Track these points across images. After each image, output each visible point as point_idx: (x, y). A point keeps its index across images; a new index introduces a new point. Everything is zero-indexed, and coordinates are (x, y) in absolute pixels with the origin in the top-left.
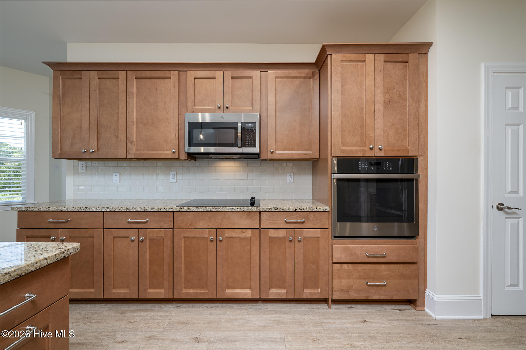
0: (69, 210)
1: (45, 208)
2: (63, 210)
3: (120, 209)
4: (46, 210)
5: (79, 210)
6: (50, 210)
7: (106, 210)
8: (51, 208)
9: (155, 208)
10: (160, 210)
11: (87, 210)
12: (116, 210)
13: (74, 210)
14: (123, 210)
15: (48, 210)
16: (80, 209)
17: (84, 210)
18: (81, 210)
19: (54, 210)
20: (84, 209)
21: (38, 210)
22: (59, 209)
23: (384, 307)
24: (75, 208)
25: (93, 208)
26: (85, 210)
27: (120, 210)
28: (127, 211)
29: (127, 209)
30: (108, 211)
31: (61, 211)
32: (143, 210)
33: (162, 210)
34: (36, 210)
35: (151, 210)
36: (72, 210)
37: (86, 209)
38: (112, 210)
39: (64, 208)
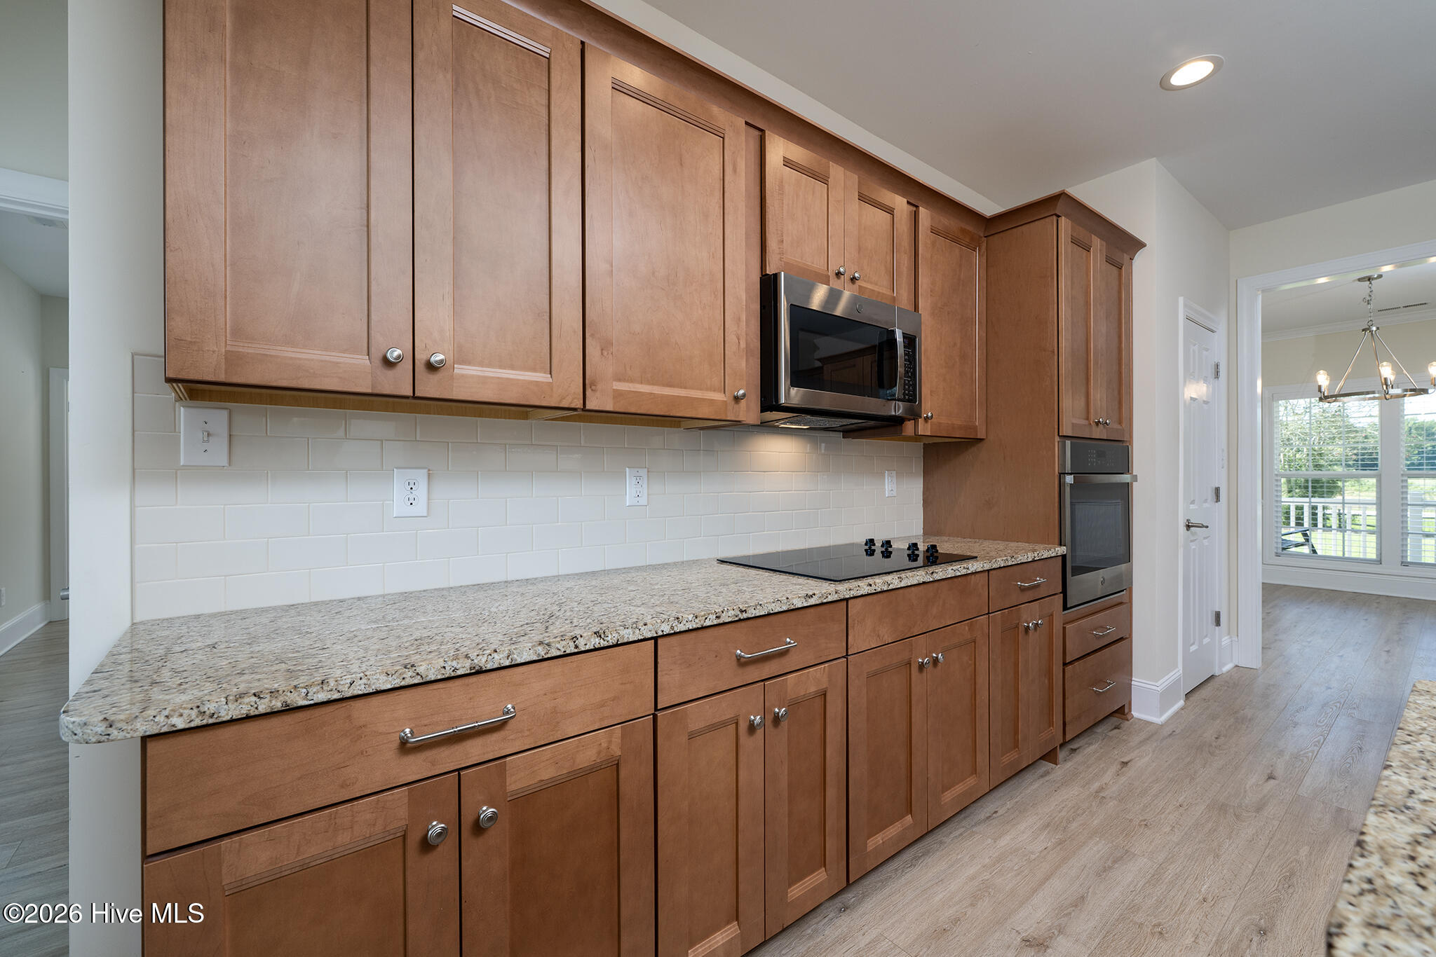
0: (519, 661)
1: (383, 678)
2: (489, 666)
3: (718, 617)
4: (389, 686)
5: (568, 652)
6: (417, 680)
7: (672, 627)
8: (421, 670)
9: (814, 594)
10: (825, 601)
11: (603, 644)
12: (708, 623)
13: (543, 653)
14: (730, 620)
15: (403, 683)
16: (572, 644)
17: (587, 648)
18: (576, 647)
19: (439, 677)
20: (589, 640)
21: (336, 696)
22: (468, 664)
23: (1098, 731)
24: (548, 645)
25: (626, 631)
26: (596, 642)
27: (720, 621)
28: (740, 620)
29: (742, 611)
30: (680, 632)
31: (480, 672)
32: (785, 608)
33: (830, 599)
34: (322, 697)
35: (805, 605)
36: (535, 658)
37: (597, 640)
38: (695, 626)
39: (495, 655)
